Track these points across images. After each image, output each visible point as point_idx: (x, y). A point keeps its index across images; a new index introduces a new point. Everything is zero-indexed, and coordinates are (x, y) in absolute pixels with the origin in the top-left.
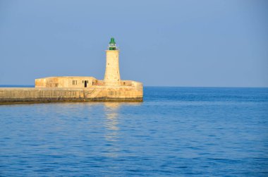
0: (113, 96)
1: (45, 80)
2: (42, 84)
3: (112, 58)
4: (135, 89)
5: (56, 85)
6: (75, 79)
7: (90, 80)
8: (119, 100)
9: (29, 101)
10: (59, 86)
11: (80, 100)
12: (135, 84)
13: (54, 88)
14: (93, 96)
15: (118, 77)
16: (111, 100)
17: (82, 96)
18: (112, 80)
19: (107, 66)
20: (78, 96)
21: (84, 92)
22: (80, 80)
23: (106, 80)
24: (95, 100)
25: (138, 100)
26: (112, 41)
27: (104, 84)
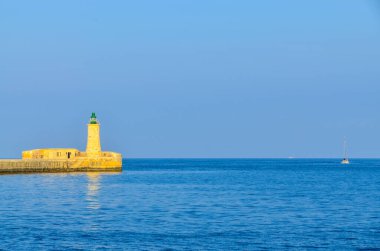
0: (94, 167)
1: (31, 152)
2: (29, 156)
3: (93, 132)
4: (115, 159)
5: (42, 157)
6: (60, 150)
7: (73, 151)
8: (100, 170)
10: (45, 158)
11: (64, 170)
12: (115, 155)
13: (39, 159)
14: (75, 166)
15: (99, 149)
16: (92, 170)
17: (65, 166)
18: (93, 151)
19: (89, 139)
20: (61, 166)
21: (67, 163)
22: (63, 152)
23: (87, 151)
24: (77, 170)
25: (117, 169)
26: (93, 115)
27: (86, 155)
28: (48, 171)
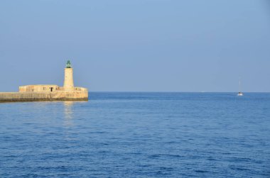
0: (69, 97)
1: (25, 87)
2: (24, 90)
3: (68, 73)
4: (83, 93)
5: (33, 90)
6: (45, 86)
7: (54, 87)
8: (73, 100)
9: (14, 100)
10: (35, 91)
11: (48, 99)
12: (83, 89)
13: (31, 92)
14: (56, 97)
15: (72, 85)
16: (68, 100)
17: (49, 97)
18: (68, 87)
19: (65, 78)
20: (46, 97)
21: (50, 94)
22: (48, 87)
23: (64, 87)
24: (57, 99)
25: (85, 99)
26: (69, 62)
27: (63, 89)
28: (37, 100)
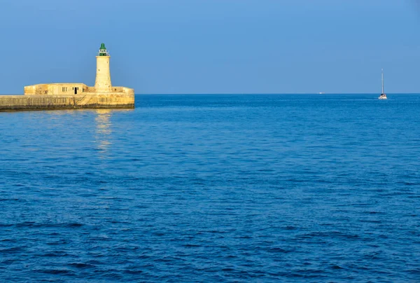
0: (105, 103)
1: (34, 87)
2: (31, 91)
3: (103, 64)
4: (126, 96)
5: (46, 92)
6: (65, 85)
7: (80, 86)
8: (110, 107)
9: (18, 109)
10: (49, 93)
11: (70, 107)
12: (126, 90)
13: (43, 95)
14: (83, 103)
15: (109, 84)
16: (102, 107)
17: (72, 103)
18: (103, 86)
19: (98, 72)
20: (67, 103)
21: (74, 99)
22: (70, 87)
23: (96, 86)
24: (85, 107)
25: (129, 106)
26: (103, 46)
27: (94, 91)
28: (51, 108)
